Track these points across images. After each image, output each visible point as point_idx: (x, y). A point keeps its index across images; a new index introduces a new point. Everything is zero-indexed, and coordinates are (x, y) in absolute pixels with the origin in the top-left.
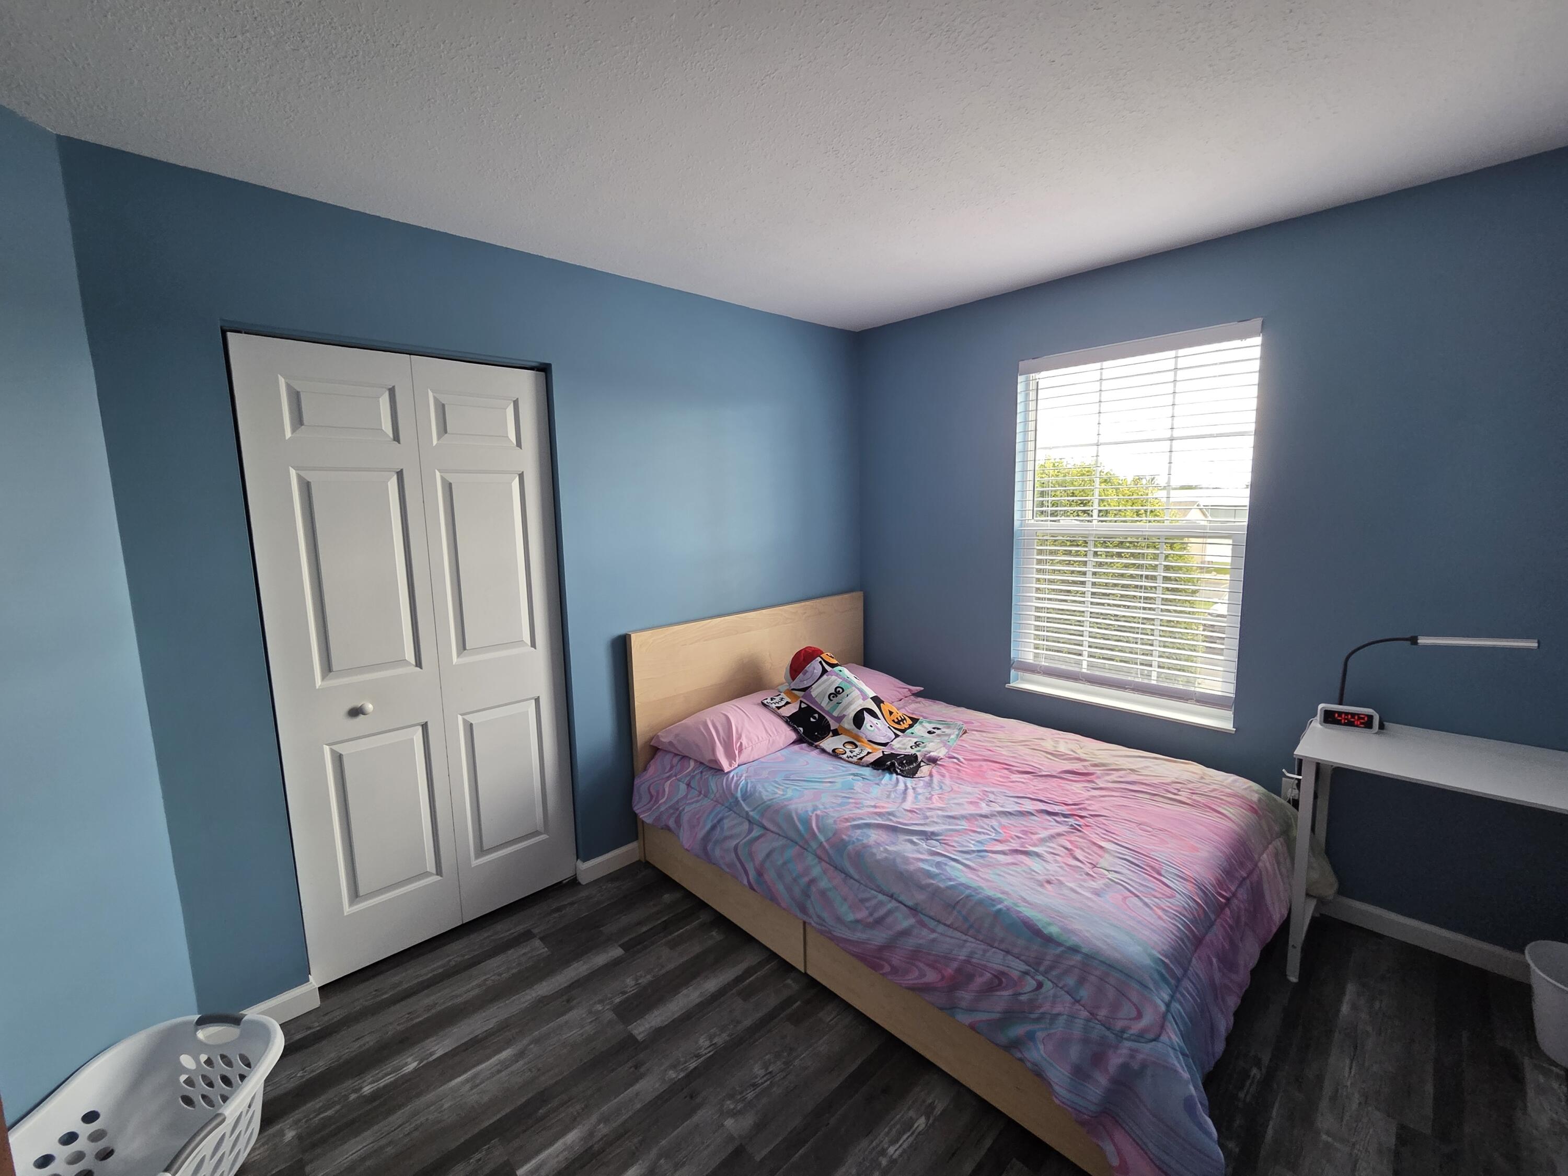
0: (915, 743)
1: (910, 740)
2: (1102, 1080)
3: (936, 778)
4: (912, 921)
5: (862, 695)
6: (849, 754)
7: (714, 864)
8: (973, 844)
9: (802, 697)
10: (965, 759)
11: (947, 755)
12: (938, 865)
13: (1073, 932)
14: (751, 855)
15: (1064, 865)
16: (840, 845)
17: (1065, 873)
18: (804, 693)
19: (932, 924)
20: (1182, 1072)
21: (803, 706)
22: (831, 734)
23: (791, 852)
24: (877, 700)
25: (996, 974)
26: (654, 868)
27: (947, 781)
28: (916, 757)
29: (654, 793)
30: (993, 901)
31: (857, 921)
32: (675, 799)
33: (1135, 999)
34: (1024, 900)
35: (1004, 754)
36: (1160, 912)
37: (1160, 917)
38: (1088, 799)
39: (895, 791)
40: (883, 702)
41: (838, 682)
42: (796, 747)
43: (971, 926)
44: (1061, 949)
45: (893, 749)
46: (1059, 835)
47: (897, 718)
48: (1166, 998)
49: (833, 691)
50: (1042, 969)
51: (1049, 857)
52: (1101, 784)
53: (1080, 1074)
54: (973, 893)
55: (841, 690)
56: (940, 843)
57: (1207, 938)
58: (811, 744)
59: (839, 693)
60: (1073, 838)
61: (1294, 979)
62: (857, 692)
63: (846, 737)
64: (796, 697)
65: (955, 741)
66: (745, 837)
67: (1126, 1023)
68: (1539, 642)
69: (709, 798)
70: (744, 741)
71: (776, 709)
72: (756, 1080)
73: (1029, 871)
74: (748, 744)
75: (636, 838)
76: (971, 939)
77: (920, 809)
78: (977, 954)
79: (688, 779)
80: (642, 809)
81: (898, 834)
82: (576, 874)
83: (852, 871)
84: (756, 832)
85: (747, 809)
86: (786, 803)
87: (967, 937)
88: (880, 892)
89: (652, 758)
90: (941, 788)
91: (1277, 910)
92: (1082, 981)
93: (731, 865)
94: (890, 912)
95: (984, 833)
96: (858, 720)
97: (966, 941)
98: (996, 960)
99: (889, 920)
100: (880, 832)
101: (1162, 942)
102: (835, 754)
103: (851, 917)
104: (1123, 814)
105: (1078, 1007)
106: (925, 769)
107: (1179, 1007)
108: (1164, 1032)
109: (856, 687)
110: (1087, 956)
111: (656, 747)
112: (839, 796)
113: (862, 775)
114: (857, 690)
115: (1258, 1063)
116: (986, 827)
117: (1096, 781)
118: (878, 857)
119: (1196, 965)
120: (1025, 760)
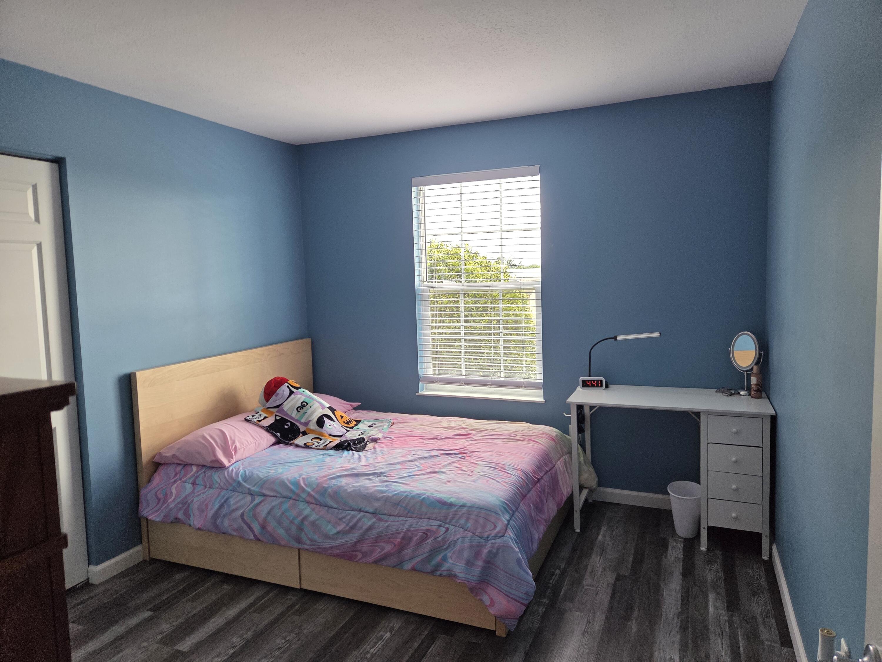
0: (361, 433)
1: (357, 432)
2: (480, 563)
3: (378, 449)
4: (374, 520)
5: (321, 406)
6: (316, 444)
7: (224, 533)
8: (406, 474)
9: (277, 412)
10: (395, 437)
11: (383, 437)
12: (386, 486)
13: (463, 498)
14: (255, 517)
15: (456, 474)
16: (323, 491)
17: (457, 477)
18: (277, 409)
19: (386, 518)
20: (515, 548)
21: (278, 418)
22: (301, 435)
23: (287, 505)
24: (331, 408)
25: (424, 532)
26: (159, 561)
27: (385, 449)
28: (363, 439)
29: (160, 496)
30: (419, 495)
31: (339, 532)
32: (183, 496)
33: (492, 520)
34: (436, 491)
35: (419, 432)
36: (504, 484)
37: (504, 486)
38: (468, 446)
39: (353, 459)
40: (336, 410)
41: (303, 399)
42: (276, 447)
43: (409, 512)
44: (457, 507)
45: (347, 438)
46: (453, 462)
47: (346, 420)
48: (508, 518)
49: (300, 405)
50: (448, 521)
51: (448, 472)
52: (475, 438)
53: (469, 563)
54: (409, 494)
55: (306, 404)
56: (386, 477)
57: (528, 496)
58: (286, 444)
59: (304, 406)
60: (461, 462)
61: (578, 530)
62: (317, 405)
63: (312, 435)
64: (272, 413)
65: (387, 429)
66: (250, 505)
67: (489, 532)
68: (660, 334)
69: (214, 488)
70: (238, 445)
71: (258, 422)
72: (280, 646)
73: (438, 479)
74: (241, 447)
75: (140, 541)
76: (409, 519)
77: (371, 464)
78: (413, 525)
79: (193, 478)
80: (150, 512)
81: (359, 477)
82: (88, 579)
83: (332, 504)
84: (258, 500)
85: (248, 486)
86: (279, 476)
87: (407, 518)
88: (352, 511)
89: (155, 472)
90: (382, 453)
91: (566, 490)
92: (468, 519)
93: (237, 530)
94: (359, 520)
95: (411, 469)
96: (320, 422)
97: (406, 520)
98: (424, 525)
99: (359, 525)
100: (348, 478)
101: (506, 495)
102: (306, 446)
103: (334, 531)
104: (488, 449)
105: (466, 532)
106: (370, 446)
107: (514, 523)
108: (507, 533)
109: (316, 401)
110: (470, 507)
111: (158, 463)
112: (316, 466)
113: (329, 454)
114: (317, 402)
115: (559, 567)
116: (412, 466)
117: (473, 437)
118: (349, 490)
119: (522, 507)
120: (432, 433)
